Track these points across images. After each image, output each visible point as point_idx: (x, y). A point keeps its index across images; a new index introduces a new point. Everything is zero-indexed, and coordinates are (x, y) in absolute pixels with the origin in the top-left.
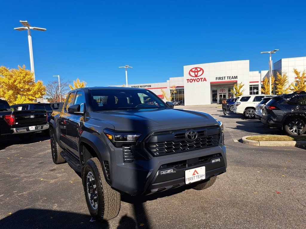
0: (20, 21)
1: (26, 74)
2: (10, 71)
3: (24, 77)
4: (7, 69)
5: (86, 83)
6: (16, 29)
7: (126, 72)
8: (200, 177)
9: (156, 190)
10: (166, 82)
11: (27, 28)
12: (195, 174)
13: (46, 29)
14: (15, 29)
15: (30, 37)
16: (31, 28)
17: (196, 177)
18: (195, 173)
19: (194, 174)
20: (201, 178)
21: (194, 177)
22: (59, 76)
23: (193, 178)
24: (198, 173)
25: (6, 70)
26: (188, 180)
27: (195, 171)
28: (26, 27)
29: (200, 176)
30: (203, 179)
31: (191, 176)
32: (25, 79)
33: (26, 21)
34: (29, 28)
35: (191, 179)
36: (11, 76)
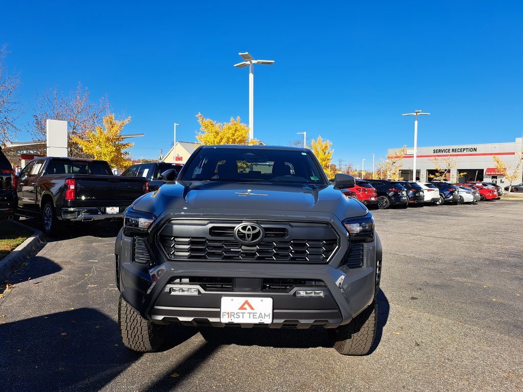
0: (240, 54)
1: (236, 131)
2: (217, 127)
3: (233, 135)
4: (214, 123)
5: (331, 143)
6: (237, 66)
7: (416, 122)
8: (257, 317)
9: (160, 318)
10: (515, 142)
11: (249, 63)
12: (245, 309)
13: (273, 61)
14: (235, 65)
15: (251, 76)
16: (254, 62)
17: (246, 315)
18: (246, 306)
19: (242, 308)
20: (261, 319)
21: (243, 313)
22: (305, 133)
23: (241, 315)
24: (252, 308)
25: (212, 124)
26: (227, 315)
27: (247, 302)
28: (247, 61)
29: (257, 315)
30: (266, 322)
31: (236, 310)
32: (233, 138)
33: (247, 53)
34: (251, 63)
35: (235, 316)
36: (217, 133)
